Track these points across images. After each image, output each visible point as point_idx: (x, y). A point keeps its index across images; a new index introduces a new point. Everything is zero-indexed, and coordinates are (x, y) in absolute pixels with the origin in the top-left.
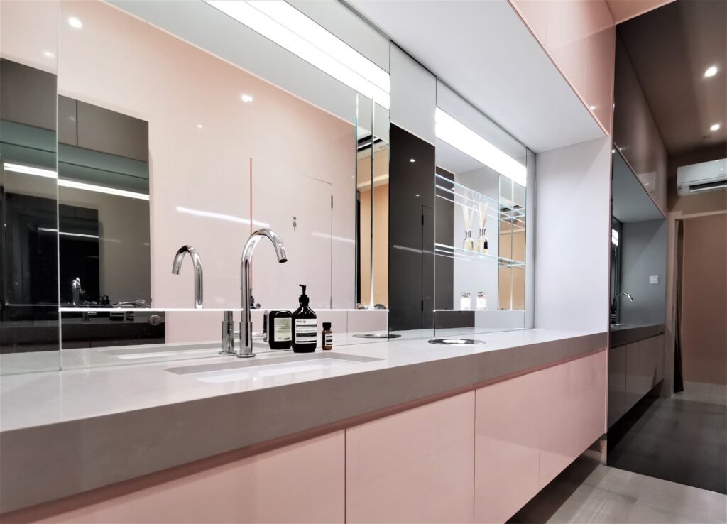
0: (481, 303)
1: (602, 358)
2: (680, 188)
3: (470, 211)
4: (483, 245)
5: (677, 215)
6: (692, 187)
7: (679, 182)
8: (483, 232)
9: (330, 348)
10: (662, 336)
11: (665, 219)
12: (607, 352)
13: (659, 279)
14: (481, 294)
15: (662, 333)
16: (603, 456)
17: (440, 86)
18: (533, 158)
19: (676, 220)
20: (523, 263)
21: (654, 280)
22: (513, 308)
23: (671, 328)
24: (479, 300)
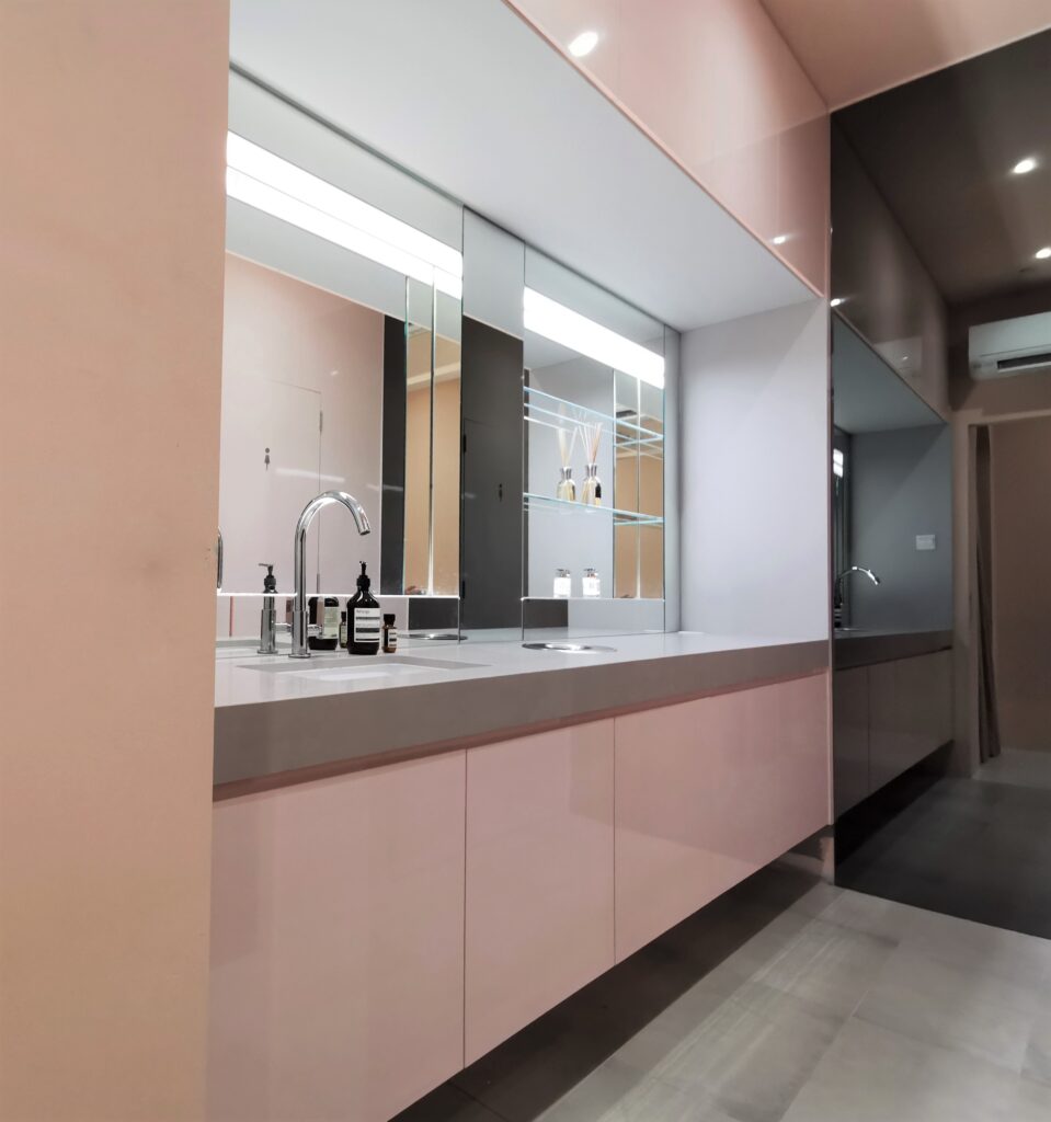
0: (591, 586)
1: (821, 686)
2: (977, 366)
3: (568, 436)
4: (592, 492)
5: (971, 416)
6: (1002, 364)
7: (974, 353)
8: (592, 471)
9: (393, 651)
10: (947, 652)
11: (944, 424)
12: (828, 677)
13: (936, 541)
14: (590, 573)
15: (949, 648)
16: (828, 866)
17: (530, 254)
18: (675, 341)
19: (970, 426)
20: (660, 520)
21: (925, 542)
22: (642, 596)
23: (967, 636)
24: (586, 581)
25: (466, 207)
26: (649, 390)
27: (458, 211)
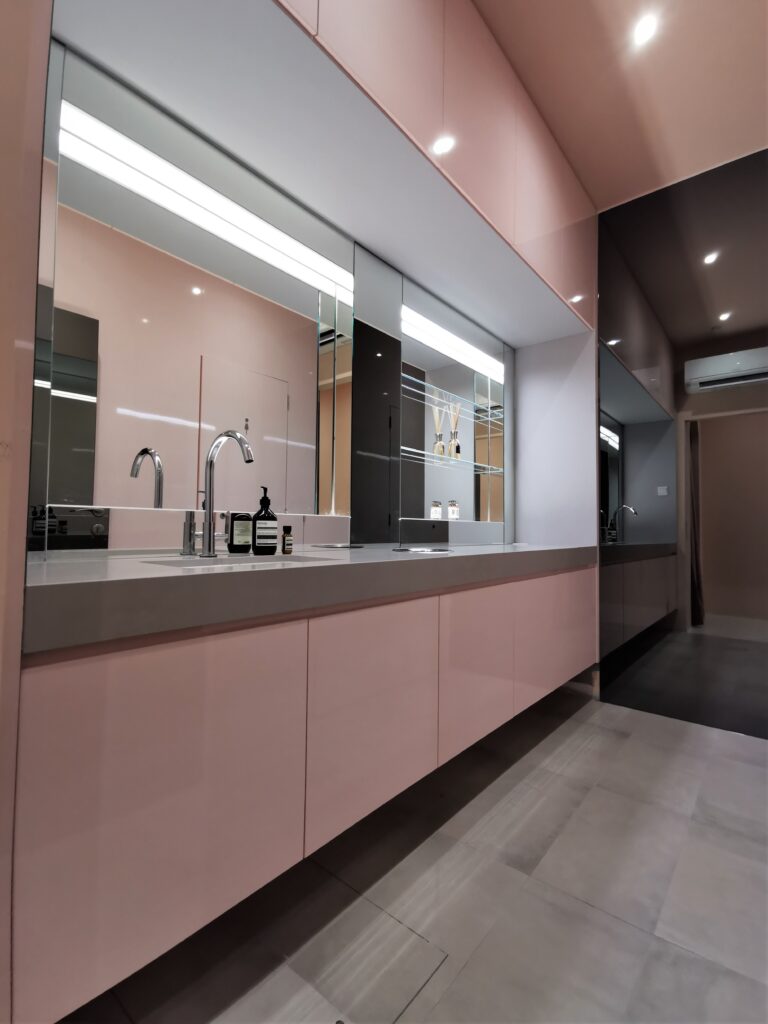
0: (453, 513)
2: (689, 385)
3: (440, 412)
4: (454, 450)
5: (687, 415)
6: (702, 384)
7: (688, 377)
8: (454, 435)
9: (290, 552)
10: (674, 557)
11: (673, 420)
13: (668, 490)
14: (453, 503)
15: (674, 553)
16: (596, 690)
17: (407, 284)
19: (686, 422)
20: (501, 470)
21: (662, 491)
22: (491, 520)
23: (685, 547)
24: (450, 509)
25: (356, 243)
26: (494, 384)
27: (351, 245)
